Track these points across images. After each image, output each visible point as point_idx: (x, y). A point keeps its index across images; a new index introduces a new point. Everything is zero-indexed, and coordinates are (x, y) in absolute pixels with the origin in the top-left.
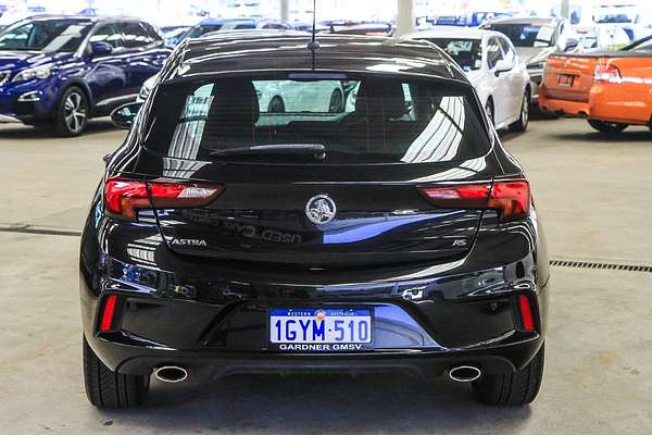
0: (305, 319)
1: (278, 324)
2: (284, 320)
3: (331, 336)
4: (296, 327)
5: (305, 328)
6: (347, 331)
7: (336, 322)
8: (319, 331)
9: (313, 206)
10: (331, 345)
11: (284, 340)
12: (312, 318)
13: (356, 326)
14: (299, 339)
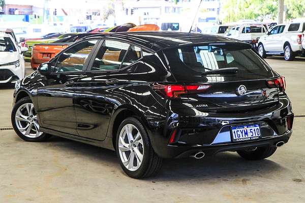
0: (241, 130)
1: (234, 132)
2: (236, 130)
3: (250, 135)
4: (239, 133)
5: (242, 133)
6: (254, 133)
7: (251, 130)
8: (246, 133)
9: (240, 89)
10: (250, 138)
11: (237, 138)
12: (243, 129)
13: (256, 130)
14: (241, 137)
